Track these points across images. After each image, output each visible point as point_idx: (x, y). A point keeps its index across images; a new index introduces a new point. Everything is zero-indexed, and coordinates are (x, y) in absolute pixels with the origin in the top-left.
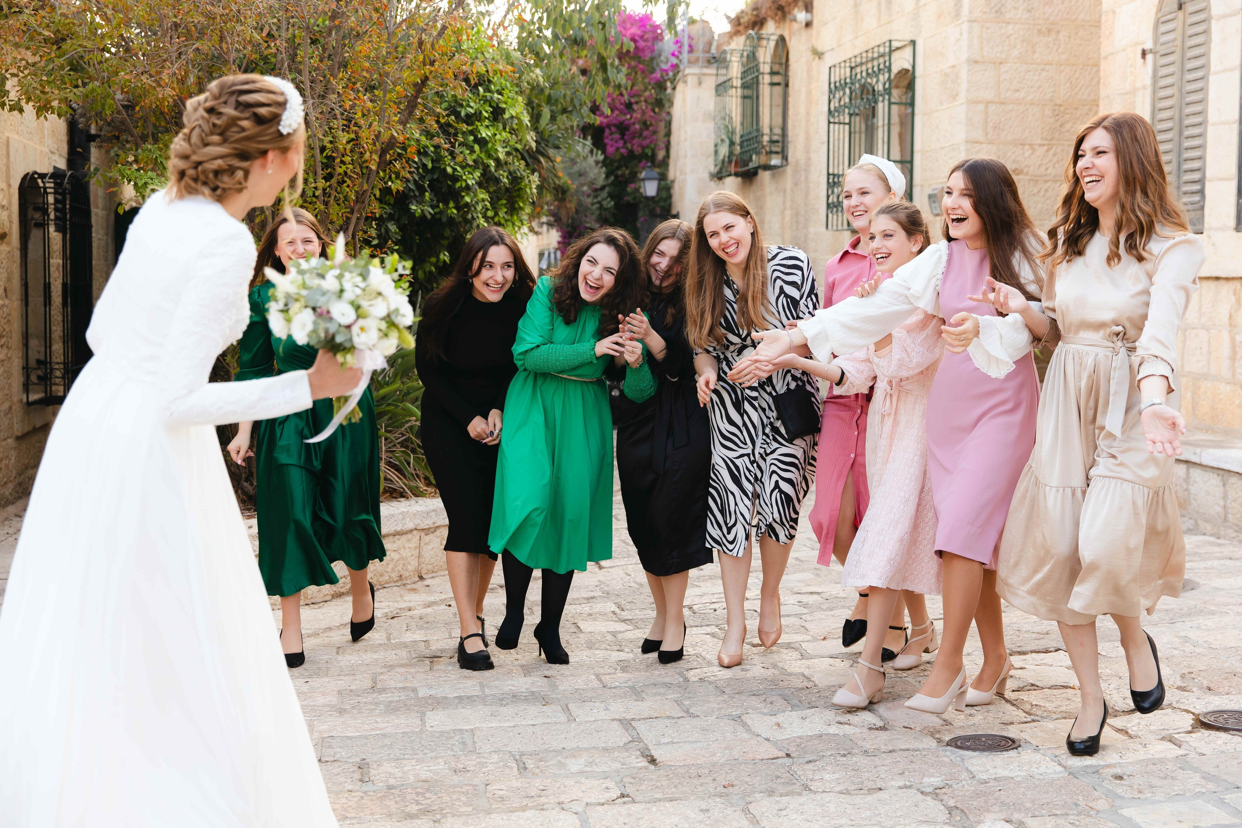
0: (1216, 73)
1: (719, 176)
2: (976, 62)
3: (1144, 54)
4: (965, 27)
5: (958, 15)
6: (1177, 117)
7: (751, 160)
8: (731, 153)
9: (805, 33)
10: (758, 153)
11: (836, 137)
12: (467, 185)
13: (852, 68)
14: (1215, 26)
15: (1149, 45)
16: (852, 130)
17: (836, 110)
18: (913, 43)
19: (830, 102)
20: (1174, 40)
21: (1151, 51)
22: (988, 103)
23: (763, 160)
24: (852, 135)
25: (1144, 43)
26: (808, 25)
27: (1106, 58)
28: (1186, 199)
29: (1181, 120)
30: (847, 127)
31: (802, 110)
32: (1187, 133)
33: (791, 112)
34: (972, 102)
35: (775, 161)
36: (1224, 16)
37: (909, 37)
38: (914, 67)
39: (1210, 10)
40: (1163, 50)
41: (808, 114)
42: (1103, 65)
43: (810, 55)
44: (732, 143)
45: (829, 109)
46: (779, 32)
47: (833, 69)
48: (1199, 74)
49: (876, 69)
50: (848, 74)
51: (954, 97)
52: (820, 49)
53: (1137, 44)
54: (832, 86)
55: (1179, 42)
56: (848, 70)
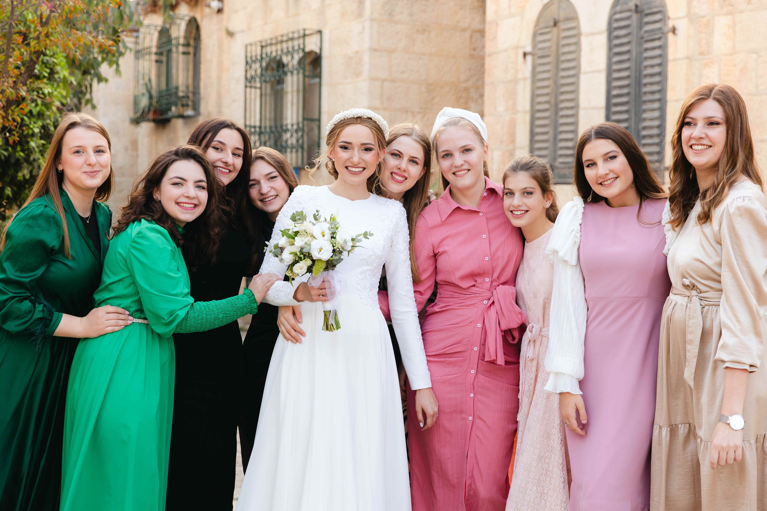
0: (586, 73)
1: (136, 121)
2: (375, 50)
3: (525, 55)
4: (367, 24)
5: (360, 14)
6: (553, 101)
7: (170, 109)
8: (150, 105)
9: (216, 18)
10: (176, 105)
11: (253, 97)
12: (33, 132)
13: (262, 47)
14: (584, 41)
15: (529, 49)
16: (263, 92)
17: (252, 77)
18: (320, 32)
19: (246, 71)
20: (549, 47)
21: (530, 53)
22: (384, 80)
23: (181, 110)
24: (263, 98)
25: (524, 47)
26: (220, 11)
27: (490, 55)
28: (561, 160)
29: (556, 104)
30: (258, 91)
31: (214, 74)
32: (562, 113)
33: (203, 75)
34: (372, 79)
35: (189, 112)
36: (592, 34)
37: (316, 28)
38: (321, 49)
39: (579, 28)
40: (541, 53)
41: (219, 78)
42: (488, 61)
43: (224, 34)
44: (151, 97)
45: (246, 76)
46: (192, 14)
47: (249, 48)
48: (572, 72)
49: (290, 49)
50: (259, 52)
51: (358, 74)
52: (231, 29)
53: (517, 47)
54: (249, 60)
55: (554, 49)
56: (259, 49)
